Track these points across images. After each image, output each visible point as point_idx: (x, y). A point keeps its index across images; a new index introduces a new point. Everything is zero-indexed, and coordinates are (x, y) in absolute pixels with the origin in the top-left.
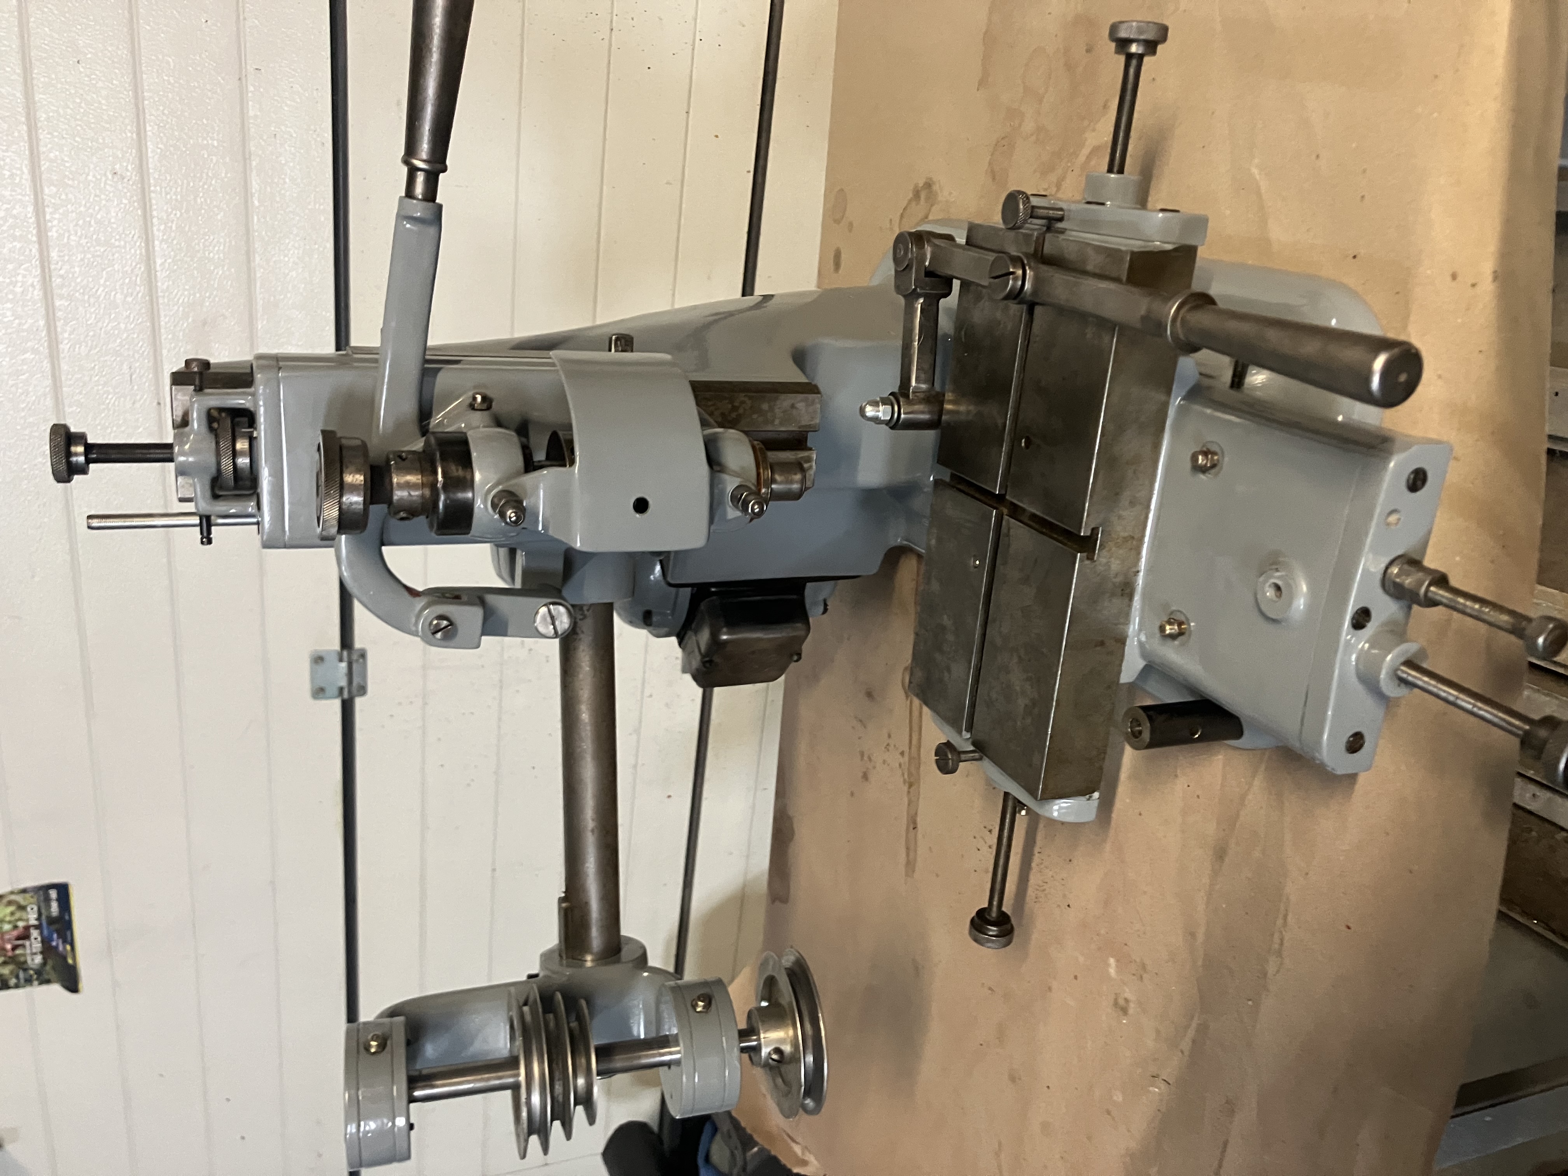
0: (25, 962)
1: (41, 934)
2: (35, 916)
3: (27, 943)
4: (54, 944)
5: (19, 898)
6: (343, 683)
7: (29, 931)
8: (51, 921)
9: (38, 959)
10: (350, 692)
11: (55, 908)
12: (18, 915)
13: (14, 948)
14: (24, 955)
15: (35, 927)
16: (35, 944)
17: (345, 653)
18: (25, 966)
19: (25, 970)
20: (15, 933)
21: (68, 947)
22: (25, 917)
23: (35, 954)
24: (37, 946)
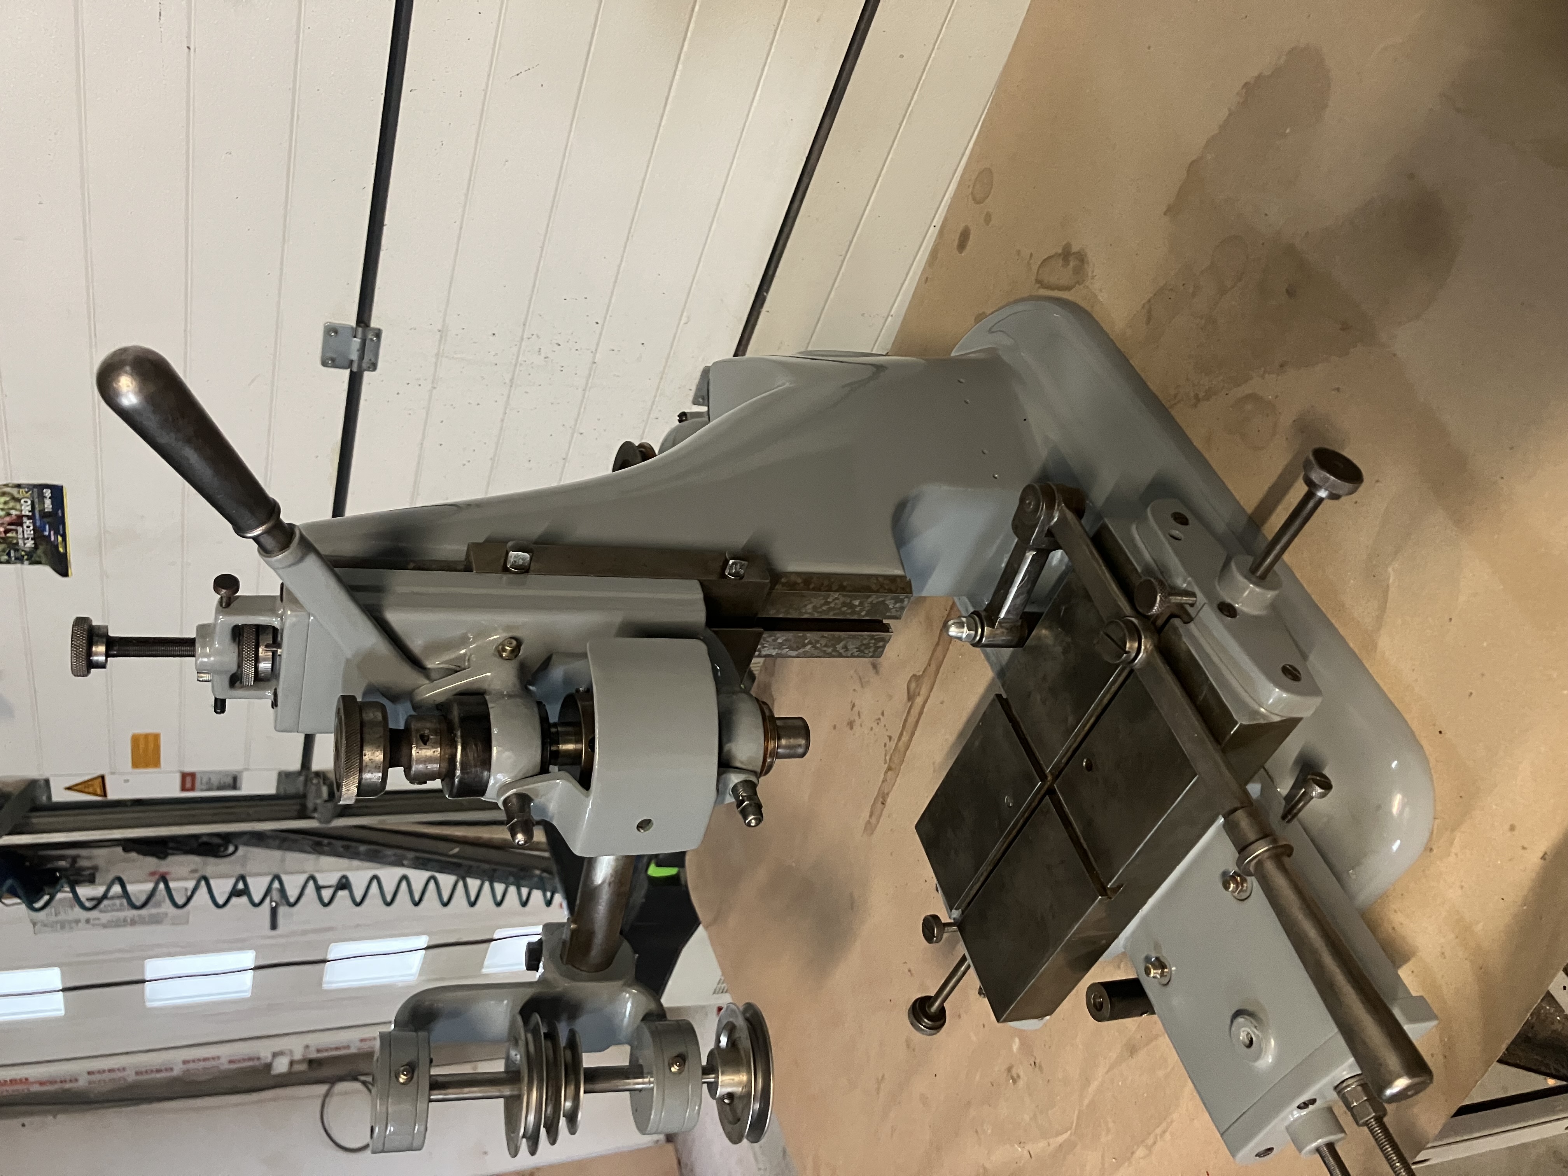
0: (17, 544)
1: (34, 524)
2: (29, 508)
3: (20, 529)
4: (47, 533)
5: (14, 491)
6: (354, 356)
7: (22, 520)
8: (44, 515)
9: (30, 544)
10: (360, 366)
11: (48, 505)
12: (11, 504)
13: (6, 532)
14: (17, 538)
15: (29, 518)
16: (27, 530)
17: (360, 330)
18: (17, 547)
19: (16, 550)
20: (8, 519)
21: (60, 539)
22: (18, 507)
23: (28, 539)
24: (29, 532)
